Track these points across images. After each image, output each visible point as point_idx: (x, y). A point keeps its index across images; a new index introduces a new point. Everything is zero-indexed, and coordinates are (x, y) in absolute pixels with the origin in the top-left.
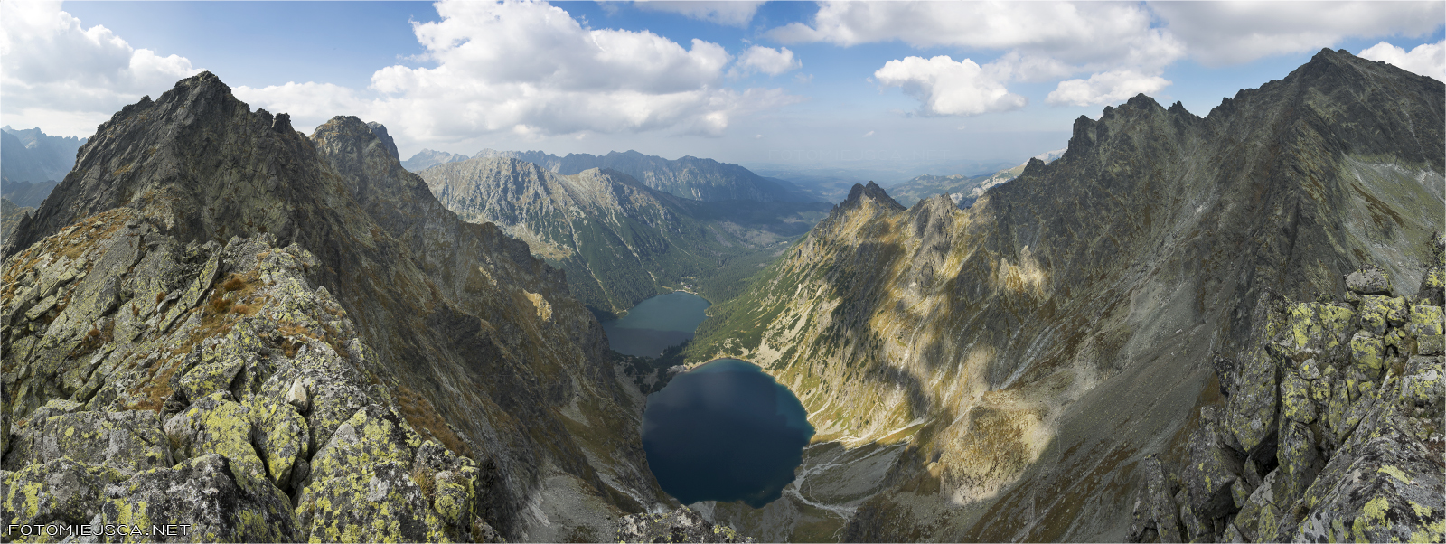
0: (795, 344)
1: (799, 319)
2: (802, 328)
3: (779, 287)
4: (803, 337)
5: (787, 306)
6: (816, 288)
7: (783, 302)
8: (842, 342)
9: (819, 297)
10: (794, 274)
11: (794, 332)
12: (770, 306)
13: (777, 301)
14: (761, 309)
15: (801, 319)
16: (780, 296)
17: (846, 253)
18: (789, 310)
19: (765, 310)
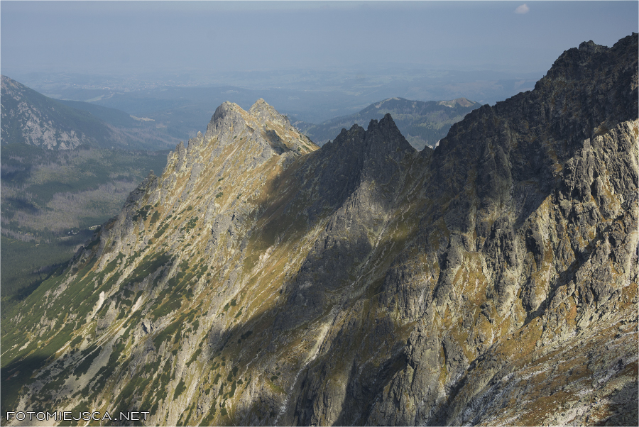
0: (87, 399)
1: (96, 354)
2: (103, 369)
3: (64, 300)
4: (102, 386)
5: (76, 335)
6: (132, 298)
7: (69, 328)
8: (172, 386)
9: (138, 314)
10: (93, 275)
11: (84, 380)
12: (44, 337)
13: (57, 326)
14: (25, 347)
15: (101, 355)
16: (63, 317)
17: (192, 231)
18: (80, 339)
19: (33, 346)
